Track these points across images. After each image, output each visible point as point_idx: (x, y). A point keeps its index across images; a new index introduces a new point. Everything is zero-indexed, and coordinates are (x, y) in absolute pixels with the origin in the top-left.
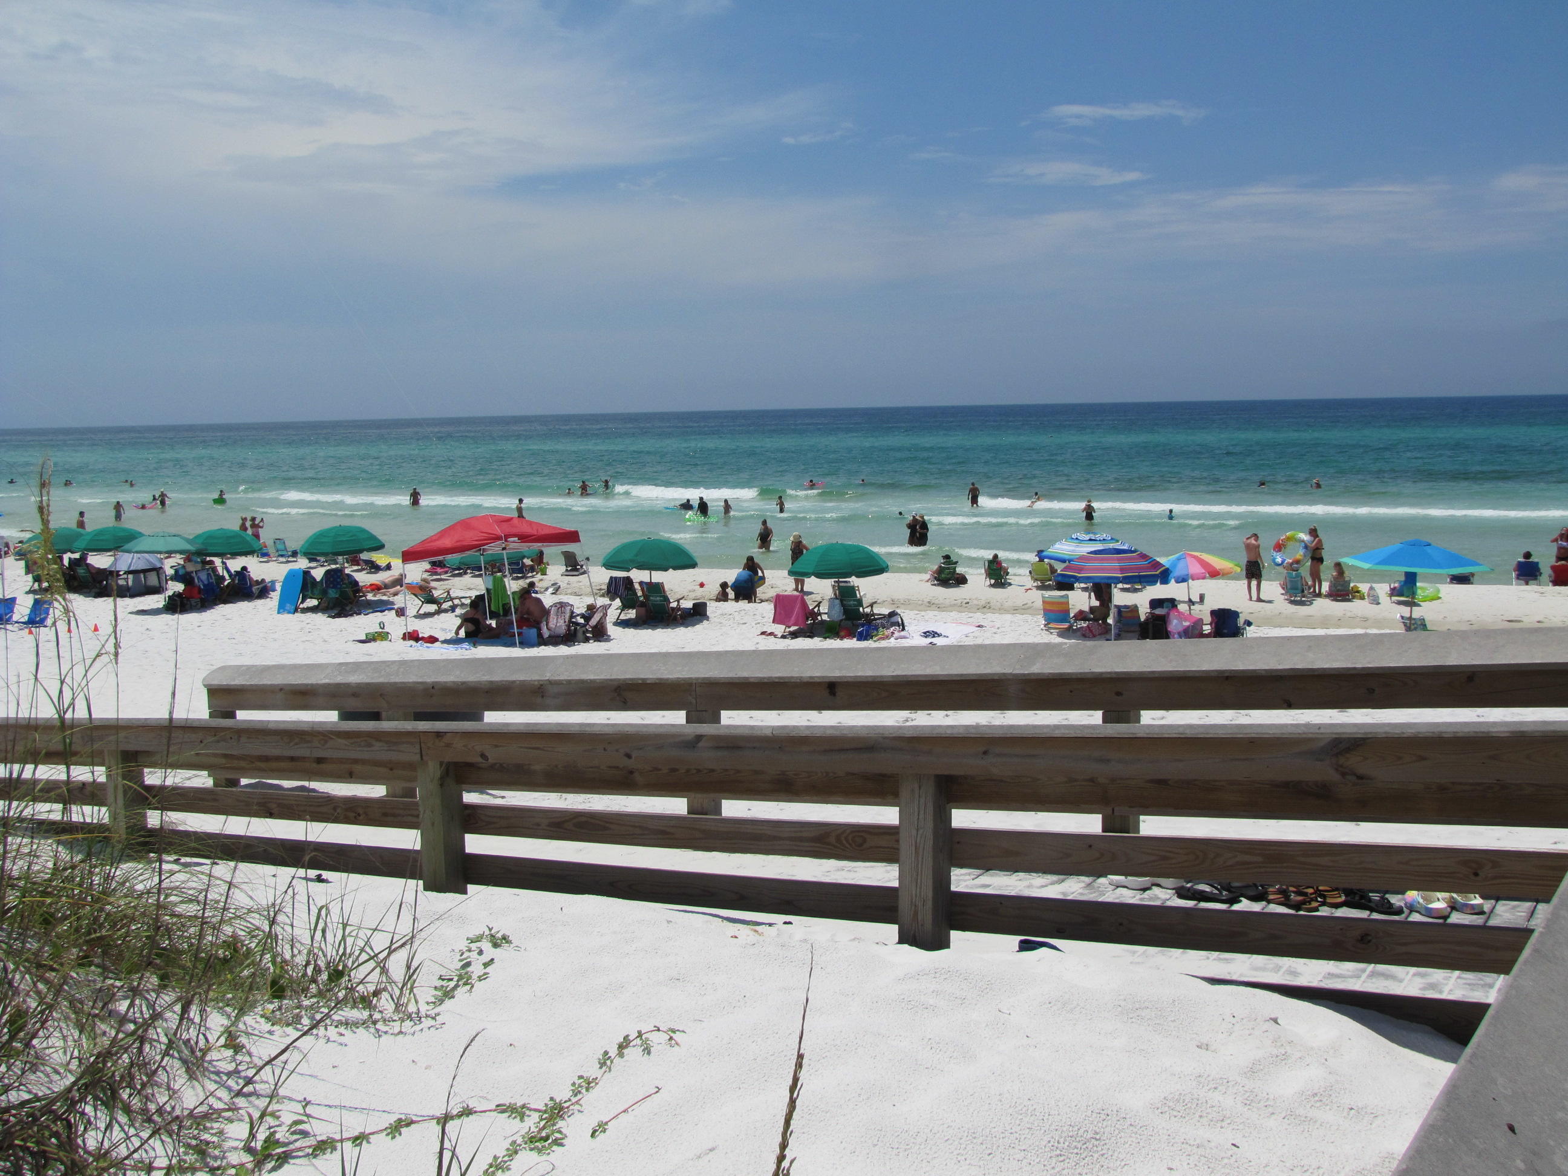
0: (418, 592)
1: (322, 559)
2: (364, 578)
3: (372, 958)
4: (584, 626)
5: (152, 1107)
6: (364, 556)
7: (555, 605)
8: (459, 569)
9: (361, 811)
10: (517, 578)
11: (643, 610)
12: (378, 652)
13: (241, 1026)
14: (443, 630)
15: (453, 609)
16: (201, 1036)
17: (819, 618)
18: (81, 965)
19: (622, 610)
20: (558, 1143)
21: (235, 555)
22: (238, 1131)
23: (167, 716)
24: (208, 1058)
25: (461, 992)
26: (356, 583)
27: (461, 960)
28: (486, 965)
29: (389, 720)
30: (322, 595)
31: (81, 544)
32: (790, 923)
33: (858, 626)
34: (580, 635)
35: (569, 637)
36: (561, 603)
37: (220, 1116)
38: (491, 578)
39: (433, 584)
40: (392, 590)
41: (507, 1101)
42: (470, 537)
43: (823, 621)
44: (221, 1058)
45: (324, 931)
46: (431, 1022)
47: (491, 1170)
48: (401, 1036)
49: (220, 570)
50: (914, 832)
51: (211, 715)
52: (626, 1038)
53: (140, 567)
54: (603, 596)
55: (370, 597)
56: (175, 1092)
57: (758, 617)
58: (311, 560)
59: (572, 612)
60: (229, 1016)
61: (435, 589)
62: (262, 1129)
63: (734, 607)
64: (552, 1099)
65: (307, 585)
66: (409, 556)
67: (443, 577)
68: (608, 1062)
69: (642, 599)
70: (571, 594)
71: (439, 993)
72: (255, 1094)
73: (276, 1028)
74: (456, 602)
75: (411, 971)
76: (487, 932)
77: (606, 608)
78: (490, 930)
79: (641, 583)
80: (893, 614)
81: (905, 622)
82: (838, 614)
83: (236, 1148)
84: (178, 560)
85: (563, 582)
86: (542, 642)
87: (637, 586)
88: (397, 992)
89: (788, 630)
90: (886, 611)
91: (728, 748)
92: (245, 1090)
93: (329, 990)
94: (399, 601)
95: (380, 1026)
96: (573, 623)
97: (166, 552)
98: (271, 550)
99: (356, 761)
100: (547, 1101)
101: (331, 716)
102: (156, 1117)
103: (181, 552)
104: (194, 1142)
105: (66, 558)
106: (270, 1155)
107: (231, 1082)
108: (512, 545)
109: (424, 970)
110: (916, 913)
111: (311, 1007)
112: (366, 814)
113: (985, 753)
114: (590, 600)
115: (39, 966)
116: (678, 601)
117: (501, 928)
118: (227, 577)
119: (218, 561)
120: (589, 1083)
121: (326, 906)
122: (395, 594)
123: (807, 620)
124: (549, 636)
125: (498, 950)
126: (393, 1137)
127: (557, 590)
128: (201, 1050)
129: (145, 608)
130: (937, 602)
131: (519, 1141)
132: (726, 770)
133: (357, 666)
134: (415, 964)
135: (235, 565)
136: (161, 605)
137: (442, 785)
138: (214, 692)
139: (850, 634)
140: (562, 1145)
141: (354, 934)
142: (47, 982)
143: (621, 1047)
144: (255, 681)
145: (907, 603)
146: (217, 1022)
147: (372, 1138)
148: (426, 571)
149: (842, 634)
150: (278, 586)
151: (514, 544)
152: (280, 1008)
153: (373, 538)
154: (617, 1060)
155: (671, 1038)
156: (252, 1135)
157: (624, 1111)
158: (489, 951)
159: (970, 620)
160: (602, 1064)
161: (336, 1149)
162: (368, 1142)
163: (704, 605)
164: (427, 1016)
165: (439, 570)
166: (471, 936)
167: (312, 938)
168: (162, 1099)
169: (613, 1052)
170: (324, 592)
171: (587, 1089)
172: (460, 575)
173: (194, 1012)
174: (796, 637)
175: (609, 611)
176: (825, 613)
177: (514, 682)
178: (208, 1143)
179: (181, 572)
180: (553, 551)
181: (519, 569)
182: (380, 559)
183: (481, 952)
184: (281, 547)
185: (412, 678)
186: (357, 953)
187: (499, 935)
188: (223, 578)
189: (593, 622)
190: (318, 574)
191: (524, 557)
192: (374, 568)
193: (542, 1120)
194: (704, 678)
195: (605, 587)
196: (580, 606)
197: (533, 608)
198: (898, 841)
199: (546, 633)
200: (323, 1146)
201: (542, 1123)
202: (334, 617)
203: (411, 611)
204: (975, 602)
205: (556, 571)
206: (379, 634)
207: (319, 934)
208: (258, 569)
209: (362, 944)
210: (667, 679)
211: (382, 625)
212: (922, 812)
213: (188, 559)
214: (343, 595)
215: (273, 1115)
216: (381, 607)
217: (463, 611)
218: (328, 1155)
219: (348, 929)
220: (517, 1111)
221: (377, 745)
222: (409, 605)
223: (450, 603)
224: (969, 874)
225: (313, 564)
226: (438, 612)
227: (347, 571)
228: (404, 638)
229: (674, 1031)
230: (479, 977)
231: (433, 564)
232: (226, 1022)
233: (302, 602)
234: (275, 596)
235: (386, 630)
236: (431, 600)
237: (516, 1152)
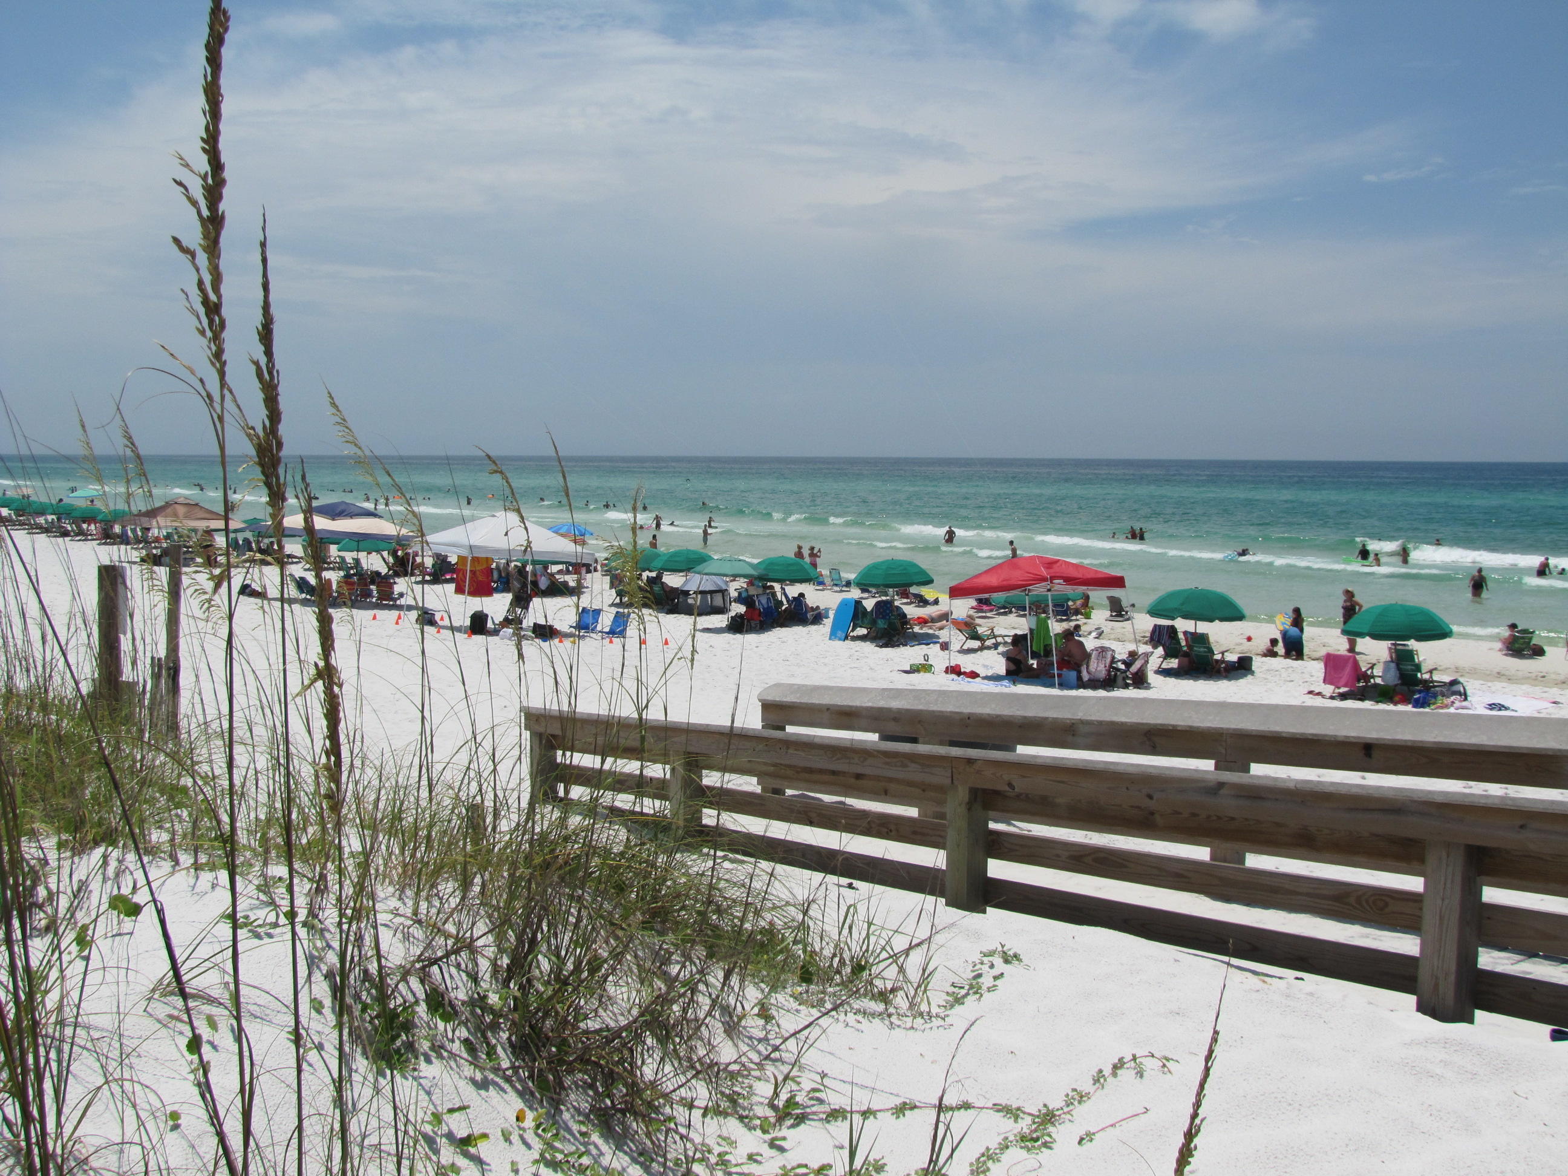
0: (963, 628)
1: (874, 590)
2: (912, 611)
3: (891, 957)
4: (1125, 672)
5: (695, 1058)
6: (914, 590)
7: (1096, 649)
8: (1004, 607)
9: (892, 827)
10: (1062, 621)
11: (1186, 660)
12: (920, 681)
13: (773, 1001)
14: (985, 666)
15: (996, 646)
16: (738, 1004)
17: (1372, 681)
18: (644, 928)
19: (1165, 659)
20: (1046, 1145)
21: (793, 581)
22: (764, 1090)
23: (729, 724)
24: (743, 1023)
25: (971, 1000)
26: (905, 615)
27: (973, 971)
28: (996, 978)
29: (924, 743)
30: (872, 625)
31: (658, 564)
32: (1302, 979)
33: (1414, 693)
34: (1120, 681)
35: (1109, 682)
36: (1102, 648)
37: (750, 1074)
38: (1033, 619)
39: (978, 621)
40: (938, 624)
41: (1004, 1102)
42: (1017, 576)
43: (1376, 685)
44: (754, 1025)
45: (850, 928)
46: (940, 1022)
47: (982, 1159)
48: (912, 1031)
49: (779, 595)
50: (1439, 902)
51: (763, 727)
52: (1121, 1060)
53: (707, 589)
54: (1146, 643)
55: (917, 629)
56: (714, 1047)
57: (1307, 677)
58: (864, 591)
59: (1113, 658)
60: (763, 991)
61: (980, 625)
62: (784, 1090)
63: (1280, 663)
64: (1045, 1105)
65: (858, 614)
66: (956, 592)
67: (988, 614)
68: (1102, 1080)
69: (1185, 649)
70: (1114, 639)
71: (950, 999)
72: (780, 1060)
73: (802, 1007)
74: (1000, 640)
75: (926, 976)
76: (1000, 948)
77: (1147, 655)
78: (1003, 946)
79: (1185, 633)
80: (1454, 683)
81: (1469, 693)
82: (1393, 678)
83: (762, 1103)
84: (741, 583)
85: (1107, 627)
86: (1081, 684)
87: (1181, 636)
88: (912, 992)
89: (1337, 691)
90: (1447, 679)
91: (1248, 797)
92: (772, 1055)
93: (852, 982)
94: (944, 635)
95: (894, 1019)
96: (1114, 668)
97: (732, 576)
98: (827, 581)
99: (890, 780)
100: (1041, 1107)
101: (872, 737)
102: (697, 1064)
103: (745, 576)
104: (727, 1091)
105: (645, 575)
106: (789, 1114)
107: (761, 1047)
108: (1057, 587)
109: (936, 975)
110: (1436, 985)
111: (834, 994)
112: (897, 831)
113: (1522, 827)
114: (1132, 647)
115: (612, 924)
116: (1223, 653)
117: (1012, 947)
118: (785, 602)
119: (777, 587)
120: (1082, 1097)
121: (854, 905)
122: (941, 628)
123: (1359, 681)
124: (1089, 680)
125: (1008, 966)
126: (898, 1117)
127: (1100, 635)
128: (738, 1016)
129: (710, 626)
130: (1507, 673)
131: (1011, 1138)
132: (1246, 819)
133: (898, 693)
134: (930, 968)
135: (793, 591)
136: (724, 624)
137: (969, 809)
138: (768, 707)
139: (1405, 700)
140: (1050, 1148)
141: (877, 933)
142: (617, 938)
143: (1115, 1068)
144: (805, 700)
145: (1474, 672)
146: (753, 994)
147: (879, 1115)
148: (973, 608)
149: (1397, 699)
150: (831, 614)
151: (1059, 586)
152: (807, 992)
153: (923, 572)
154: (1110, 1079)
155: (1164, 1066)
156: (776, 1094)
157: (1112, 1126)
158: (1000, 966)
159: (1544, 695)
160: (1096, 1081)
161: (846, 1118)
162: (875, 1117)
163: (1250, 659)
164: (937, 1016)
165: (985, 608)
166: (984, 950)
167: (840, 933)
168: (702, 1052)
169: (1107, 1071)
170: (874, 622)
171: (1080, 1102)
172: (1005, 614)
173: (735, 980)
174: (1346, 699)
175: (1151, 659)
176: (1379, 676)
177: (1047, 718)
178: (739, 1094)
179: (744, 595)
180: (1099, 596)
181: (1063, 611)
182: (928, 593)
183: (992, 966)
184: (836, 576)
185: (949, 707)
186: (878, 951)
187: (1011, 953)
188: (781, 603)
189: (1134, 668)
190: (869, 604)
191: (1069, 600)
192: (922, 601)
193: (1034, 1123)
194: (1234, 730)
195: (1148, 635)
196: (1121, 652)
197: (1075, 651)
198: (1421, 909)
199: (1085, 676)
200: (835, 1114)
201: (1034, 1127)
202: (881, 647)
203: (955, 646)
204: (1553, 676)
205: (1100, 616)
206: (923, 666)
207: (845, 931)
208: (814, 597)
209: (883, 942)
210: (1198, 728)
211: (926, 657)
212: (1449, 882)
213: (750, 583)
214: (891, 625)
215: (793, 1079)
216: (926, 640)
217: (1005, 649)
218: (839, 1123)
219: (873, 928)
220: (1012, 1112)
221: (913, 767)
222: (953, 640)
223: (993, 641)
224: (1508, 958)
225: (866, 595)
226: (981, 649)
227: (896, 603)
228: (946, 672)
229: (1168, 1059)
230: (989, 988)
231: (980, 601)
232: (760, 996)
233: (853, 630)
234: (828, 622)
235: (930, 662)
236: (975, 636)
237: (1007, 1147)
